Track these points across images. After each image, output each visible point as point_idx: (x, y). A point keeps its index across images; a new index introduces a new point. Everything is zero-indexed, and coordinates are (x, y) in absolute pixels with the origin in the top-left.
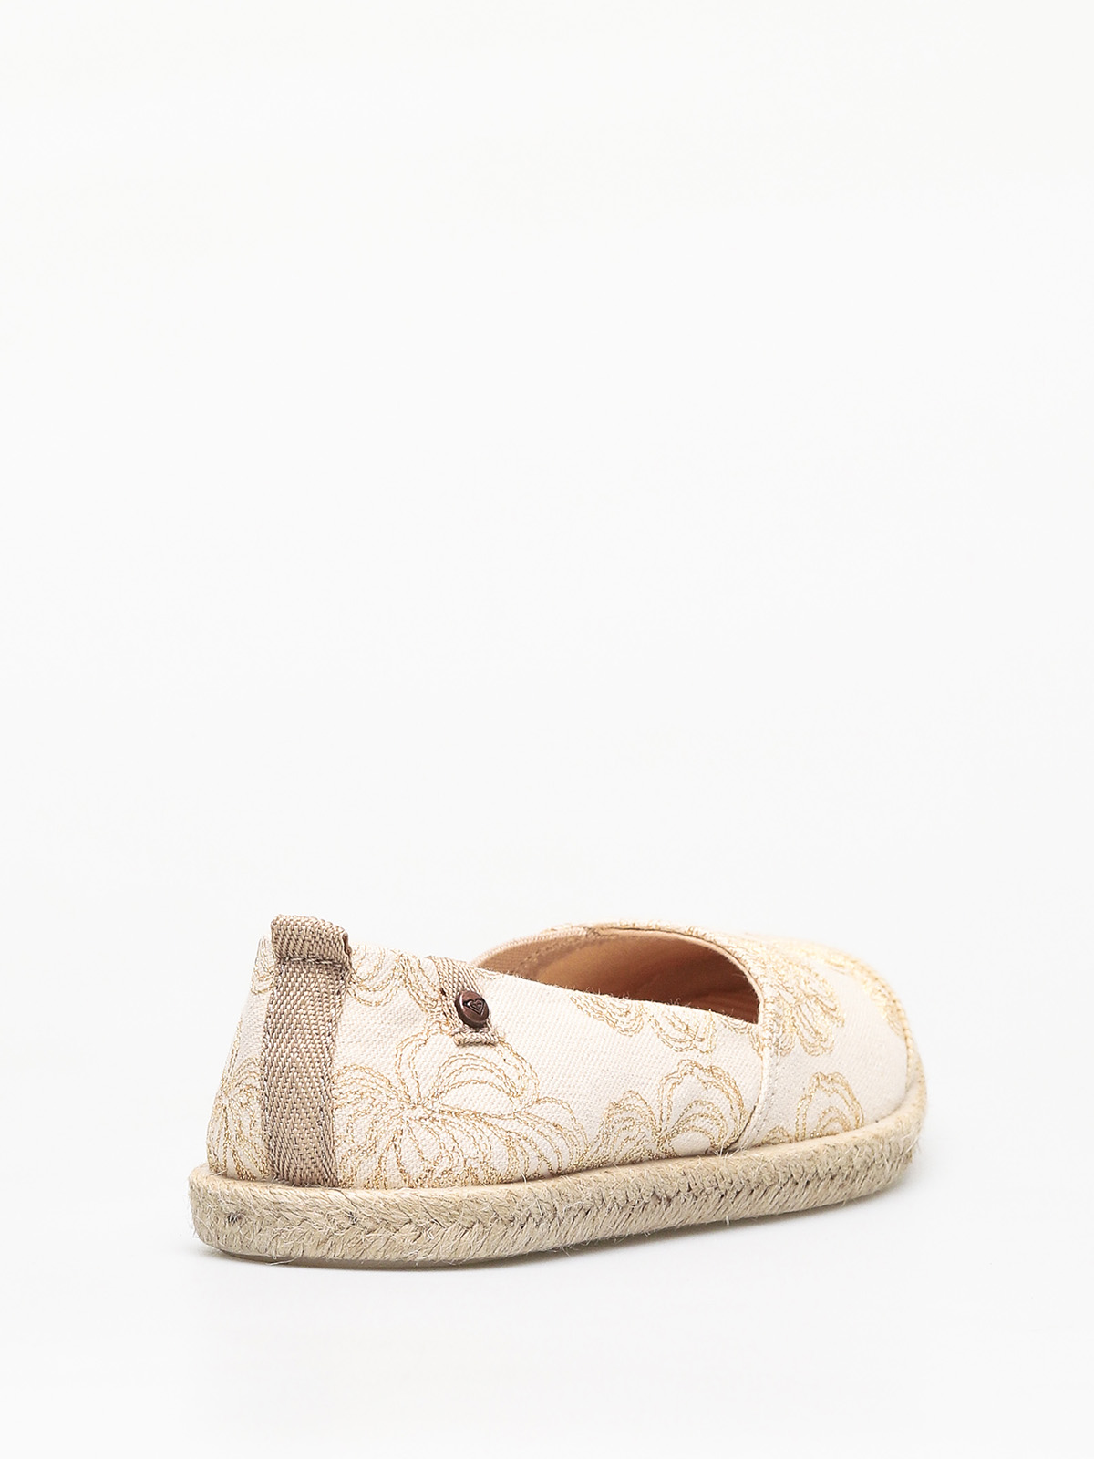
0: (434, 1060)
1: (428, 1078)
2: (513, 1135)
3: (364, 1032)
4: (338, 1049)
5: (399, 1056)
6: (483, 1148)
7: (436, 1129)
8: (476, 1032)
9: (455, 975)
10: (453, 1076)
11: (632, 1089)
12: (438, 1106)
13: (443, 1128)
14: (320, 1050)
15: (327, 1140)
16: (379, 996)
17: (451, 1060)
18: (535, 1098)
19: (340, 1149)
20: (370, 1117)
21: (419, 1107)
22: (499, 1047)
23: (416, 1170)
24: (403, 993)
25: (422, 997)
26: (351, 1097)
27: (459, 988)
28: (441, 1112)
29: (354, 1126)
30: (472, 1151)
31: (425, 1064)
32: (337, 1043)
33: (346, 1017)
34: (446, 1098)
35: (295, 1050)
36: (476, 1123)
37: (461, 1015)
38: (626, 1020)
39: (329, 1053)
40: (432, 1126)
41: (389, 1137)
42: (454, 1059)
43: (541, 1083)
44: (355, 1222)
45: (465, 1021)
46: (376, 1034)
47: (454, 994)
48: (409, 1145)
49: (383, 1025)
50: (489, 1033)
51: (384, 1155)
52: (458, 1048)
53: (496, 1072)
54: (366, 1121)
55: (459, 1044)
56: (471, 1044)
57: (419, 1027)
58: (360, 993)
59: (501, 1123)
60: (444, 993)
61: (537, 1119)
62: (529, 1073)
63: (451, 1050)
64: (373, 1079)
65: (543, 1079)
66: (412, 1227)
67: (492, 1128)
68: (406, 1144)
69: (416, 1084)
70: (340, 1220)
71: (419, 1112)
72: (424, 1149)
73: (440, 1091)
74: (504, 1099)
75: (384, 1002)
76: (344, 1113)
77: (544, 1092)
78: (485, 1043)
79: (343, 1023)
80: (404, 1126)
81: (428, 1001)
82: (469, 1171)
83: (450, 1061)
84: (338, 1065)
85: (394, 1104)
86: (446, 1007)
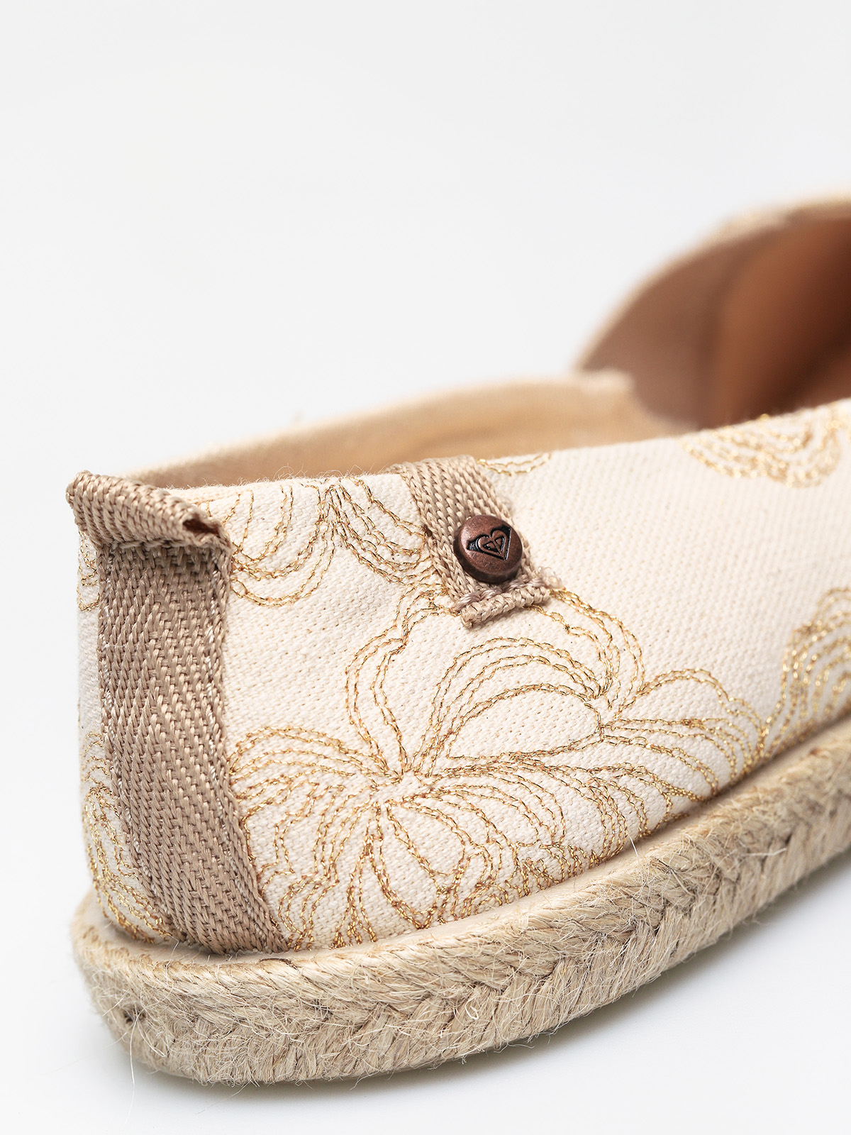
0: (424, 674)
1: (417, 714)
2: (605, 775)
3: (276, 659)
4: (232, 704)
5: (351, 688)
6: (546, 818)
7: (448, 810)
8: (505, 591)
9: (448, 492)
10: (467, 695)
11: (836, 585)
12: (443, 763)
13: (463, 804)
14: (197, 713)
15: (245, 875)
16: (294, 581)
17: (459, 663)
18: (637, 684)
19: (272, 887)
20: (315, 820)
21: (408, 777)
22: (554, 606)
23: (421, 895)
24: (345, 558)
25: (387, 555)
26: (271, 791)
27: (459, 514)
28: (454, 773)
29: (287, 842)
30: (525, 832)
31: (407, 688)
32: (228, 693)
33: (236, 640)
34: (459, 741)
35: (154, 718)
36: (527, 775)
37: (468, 568)
38: (804, 455)
39: (214, 715)
40: (439, 804)
41: (357, 850)
42: (464, 658)
43: (645, 653)
44: (328, 1013)
45: (479, 577)
46: (300, 657)
47: (451, 529)
48: (400, 853)
49: (311, 638)
50: (529, 586)
51: (356, 882)
52: (472, 634)
53: (554, 659)
54: (308, 829)
55: (473, 624)
56: (494, 618)
57: (385, 619)
58: (259, 588)
59: (573, 759)
60: (429, 533)
61: (647, 726)
62: (619, 640)
63: (458, 643)
64: (307, 747)
65: (650, 640)
66: (434, 1004)
67: (559, 775)
68: (393, 855)
69: (394, 734)
70: (299, 1015)
71: (411, 784)
72: (431, 855)
73: (444, 731)
74: (575, 709)
75: (307, 590)
76: (264, 822)
77: (654, 666)
78: (526, 607)
79: (232, 652)
80: (384, 821)
81: (400, 559)
82: (527, 868)
83: (456, 667)
84: (236, 732)
85: (358, 783)
86: (437, 560)
